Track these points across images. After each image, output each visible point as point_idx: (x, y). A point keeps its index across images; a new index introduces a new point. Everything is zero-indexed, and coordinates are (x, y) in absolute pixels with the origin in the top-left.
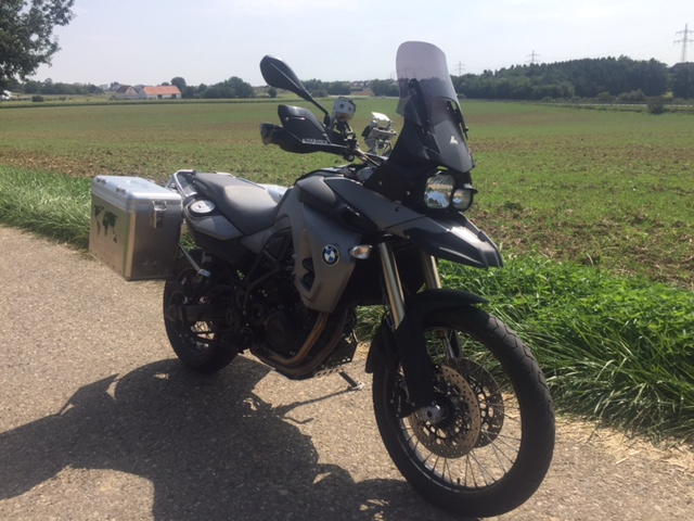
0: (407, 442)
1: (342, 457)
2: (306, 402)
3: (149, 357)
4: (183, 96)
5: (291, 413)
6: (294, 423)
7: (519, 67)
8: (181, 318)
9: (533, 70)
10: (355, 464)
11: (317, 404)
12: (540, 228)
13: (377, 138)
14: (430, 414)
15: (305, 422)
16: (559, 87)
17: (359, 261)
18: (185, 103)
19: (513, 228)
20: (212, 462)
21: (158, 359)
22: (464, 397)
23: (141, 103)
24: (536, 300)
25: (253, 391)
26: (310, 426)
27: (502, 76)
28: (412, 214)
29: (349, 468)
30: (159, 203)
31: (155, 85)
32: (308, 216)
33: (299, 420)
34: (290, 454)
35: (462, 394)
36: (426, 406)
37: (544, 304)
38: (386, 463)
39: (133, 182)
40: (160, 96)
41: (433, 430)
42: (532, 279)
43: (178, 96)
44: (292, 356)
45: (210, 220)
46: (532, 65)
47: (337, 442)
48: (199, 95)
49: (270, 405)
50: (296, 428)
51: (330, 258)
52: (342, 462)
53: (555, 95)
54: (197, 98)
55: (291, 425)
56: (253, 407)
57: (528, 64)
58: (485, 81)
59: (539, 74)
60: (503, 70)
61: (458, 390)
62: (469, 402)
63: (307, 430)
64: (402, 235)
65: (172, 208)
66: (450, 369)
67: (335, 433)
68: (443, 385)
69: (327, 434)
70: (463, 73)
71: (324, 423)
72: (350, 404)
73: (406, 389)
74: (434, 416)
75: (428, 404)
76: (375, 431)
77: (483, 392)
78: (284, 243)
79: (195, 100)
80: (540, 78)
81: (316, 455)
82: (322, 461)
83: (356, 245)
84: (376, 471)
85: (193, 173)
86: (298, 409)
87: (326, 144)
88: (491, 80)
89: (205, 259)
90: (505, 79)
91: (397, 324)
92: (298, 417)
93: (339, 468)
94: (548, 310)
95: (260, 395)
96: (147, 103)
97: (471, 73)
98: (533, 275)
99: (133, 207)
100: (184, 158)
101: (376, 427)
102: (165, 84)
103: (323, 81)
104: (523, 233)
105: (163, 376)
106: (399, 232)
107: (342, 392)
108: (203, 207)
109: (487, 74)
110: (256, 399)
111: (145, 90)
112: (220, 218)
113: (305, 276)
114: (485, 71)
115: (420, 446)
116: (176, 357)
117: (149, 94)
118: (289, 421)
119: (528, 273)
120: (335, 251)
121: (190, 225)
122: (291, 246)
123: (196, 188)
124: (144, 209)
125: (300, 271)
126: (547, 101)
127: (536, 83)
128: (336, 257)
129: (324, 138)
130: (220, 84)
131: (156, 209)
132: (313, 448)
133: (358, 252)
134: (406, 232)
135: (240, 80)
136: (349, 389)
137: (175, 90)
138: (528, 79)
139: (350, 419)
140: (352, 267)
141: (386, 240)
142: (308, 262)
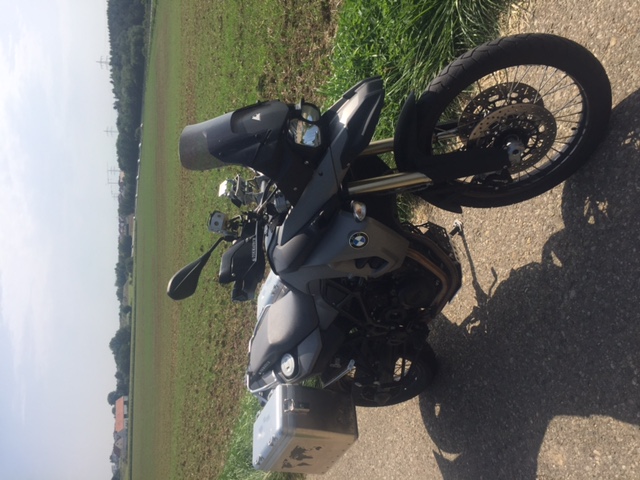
0: (531, 177)
1: (536, 240)
2: (474, 274)
3: (416, 421)
4: (126, 394)
5: (485, 289)
6: (496, 285)
7: (112, 77)
8: (389, 389)
9: (116, 63)
10: (545, 227)
11: (475, 264)
12: (287, 58)
13: (244, 192)
14: (516, 152)
15: (495, 275)
16: (133, 40)
17: (369, 213)
18: (133, 392)
19: (285, 83)
20: (535, 361)
21: (419, 413)
22: (502, 118)
23: (132, 434)
24: (378, 57)
25: (459, 324)
26: (500, 271)
27: (120, 92)
28: (327, 159)
29: (549, 233)
30: (285, 405)
31: (114, 421)
32: (316, 261)
33: (493, 280)
34: (530, 288)
35: (499, 120)
36: (507, 155)
37: (385, 50)
38: (545, 199)
39: (261, 430)
40: (125, 416)
41: (527, 150)
42: (357, 61)
43: (126, 399)
44: (441, 283)
45: (302, 358)
46: (110, 64)
47: (520, 245)
48: (125, 380)
49: (475, 307)
50: (502, 283)
51: (362, 240)
52: (541, 240)
53: (140, 43)
54: (128, 381)
55: (499, 288)
56: (477, 324)
57: (110, 67)
58: (124, 109)
59: (120, 57)
60: (114, 91)
61: (494, 124)
62: (508, 114)
63: (503, 273)
64: (346, 170)
65: (290, 393)
66: (474, 132)
67: (509, 247)
68: (487, 138)
69: (510, 254)
70: (115, 128)
71: (497, 257)
72: (478, 233)
73: (488, 174)
74: (518, 147)
75: (505, 153)
76: (509, 209)
77: (494, 102)
78: (333, 288)
79: (131, 383)
80: (124, 57)
81: (533, 264)
82: (538, 258)
83: (353, 216)
84: (553, 208)
85: (250, 374)
86: (481, 281)
87: (256, 239)
88: (123, 103)
89: (337, 365)
90: (123, 90)
91: (428, 180)
92: (489, 282)
93: (548, 242)
94: (392, 46)
95: (463, 317)
96: (132, 428)
97: (116, 121)
98: (353, 60)
99: (290, 431)
100: (193, 394)
101: (504, 209)
102: (114, 411)
103: (117, 261)
104: (291, 74)
105: (437, 408)
106: (342, 173)
107: (464, 241)
108: (288, 365)
109: (117, 106)
110: (468, 320)
111: (118, 431)
112: (300, 348)
113: (371, 267)
114: (115, 108)
115: (538, 165)
116: (417, 397)
117: (122, 427)
118: (493, 290)
119: (351, 64)
120: (356, 236)
121: (306, 377)
122: (337, 280)
123: (267, 371)
124: (292, 421)
125: (366, 272)
126: (146, 51)
127: (129, 61)
128: (362, 235)
129: (251, 241)
130: (116, 358)
131: (292, 408)
132: (525, 266)
133: (359, 212)
134: (344, 167)
135: (113, 340)
136: (461, 234)
137: (120, 401)
138: (124, 68)
139: (494, 233)
140: (371, 220)
141: (346, 187)
142: (359, 263)
